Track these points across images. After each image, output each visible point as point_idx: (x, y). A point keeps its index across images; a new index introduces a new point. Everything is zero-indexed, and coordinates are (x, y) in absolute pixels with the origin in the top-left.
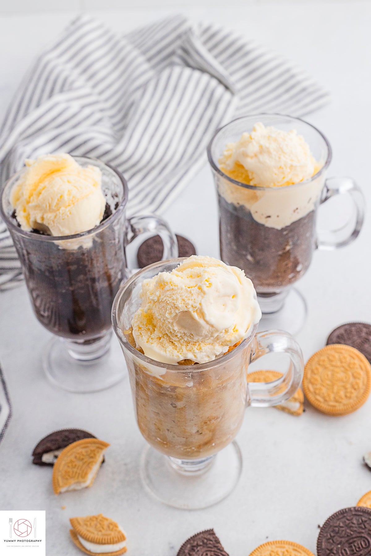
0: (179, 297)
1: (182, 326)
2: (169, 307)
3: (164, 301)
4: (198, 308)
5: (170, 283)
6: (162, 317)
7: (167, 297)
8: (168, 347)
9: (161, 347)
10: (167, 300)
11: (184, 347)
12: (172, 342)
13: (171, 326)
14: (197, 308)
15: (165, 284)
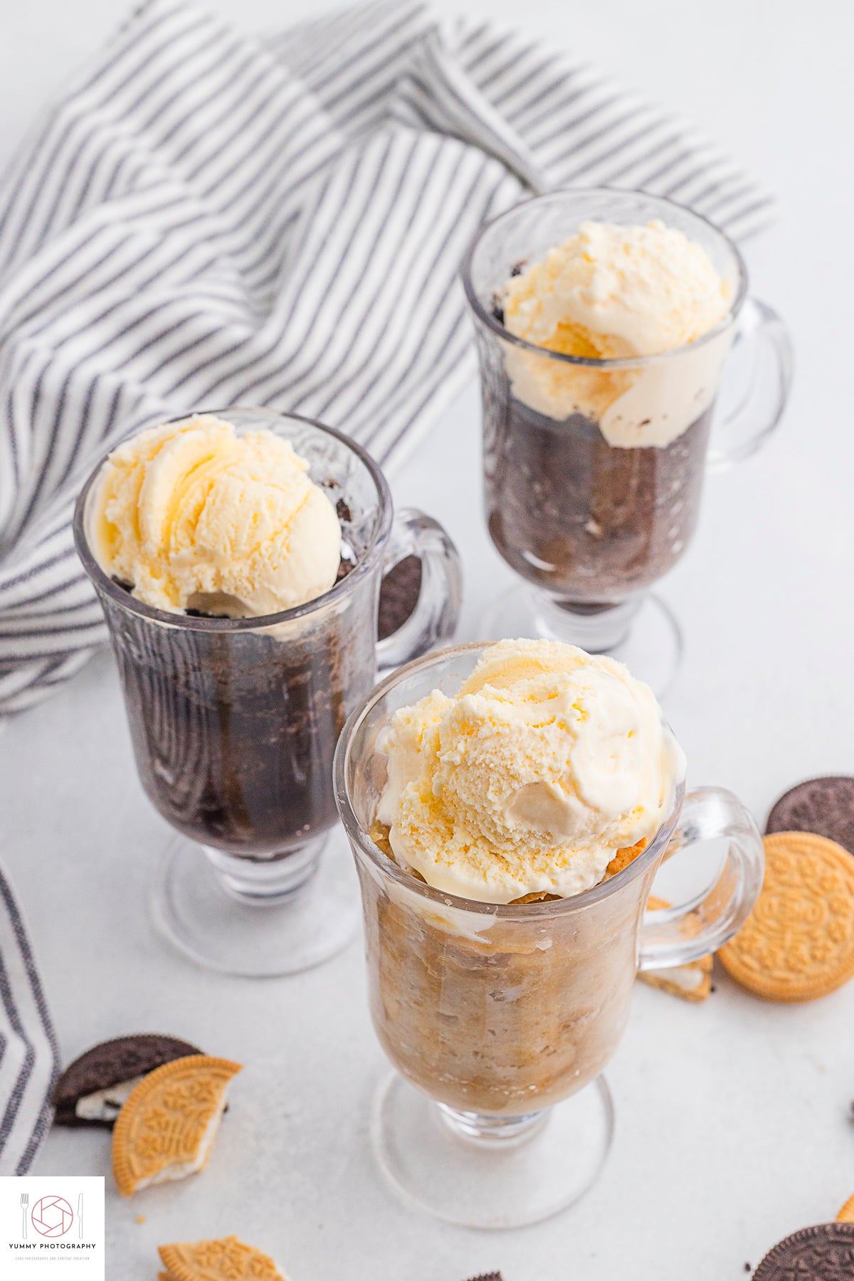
0: (516, 751)
1: (528, 818)
2: (494, 776)
3: (481, 764)
4: (564, 773)
5: (491, 719)
6: (476, 802)
7: (487, 752)
8: (488, 869)
9: (472, 869)
10: (487, 762)
11: (527, 865)
12: (496, 855)
13: (499, 819)
14: (561, 773)
15: (478, 724)
